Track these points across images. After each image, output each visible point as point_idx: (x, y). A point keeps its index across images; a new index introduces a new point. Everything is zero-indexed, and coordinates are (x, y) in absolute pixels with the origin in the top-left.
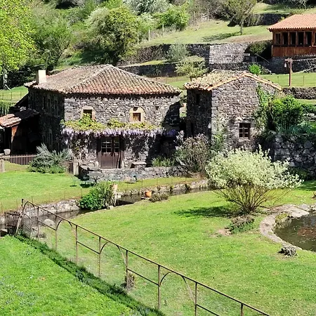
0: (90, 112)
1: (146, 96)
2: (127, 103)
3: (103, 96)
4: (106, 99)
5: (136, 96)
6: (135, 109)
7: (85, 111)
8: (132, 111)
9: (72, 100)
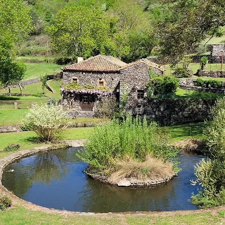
0: (76, 80)
1: (106, 72)
2: (96, 76)
3: (83, 71)
4: (84, 73)
5: (101, 72)
6: (100, 79)
7: (74, 79)
8: (98, 80)
9: (67, 73)
